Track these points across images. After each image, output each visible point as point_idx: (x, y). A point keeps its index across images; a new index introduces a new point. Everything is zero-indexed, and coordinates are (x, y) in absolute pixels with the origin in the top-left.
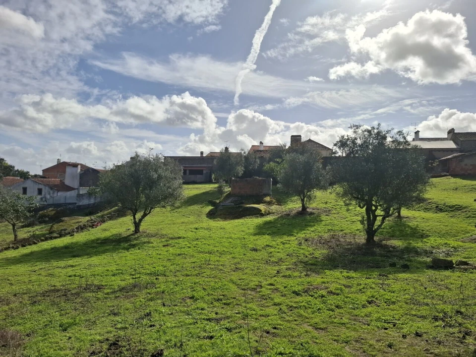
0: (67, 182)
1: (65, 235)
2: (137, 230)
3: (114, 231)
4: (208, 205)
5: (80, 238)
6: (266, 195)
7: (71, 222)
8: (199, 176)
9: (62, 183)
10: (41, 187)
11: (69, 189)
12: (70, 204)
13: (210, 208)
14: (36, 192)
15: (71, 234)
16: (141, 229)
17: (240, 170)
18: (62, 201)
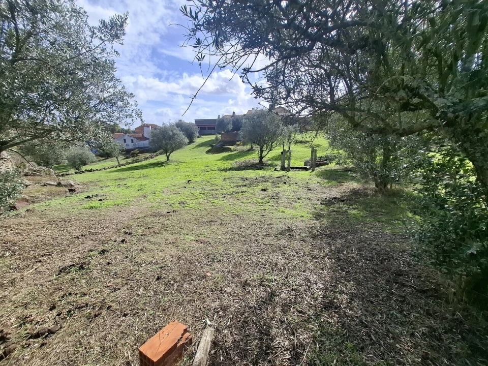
0: (146, 135)
1: (138, 162)
2: (168, 159)
3: (159, 160)
4: (209, 147)
5: (144, 163)
6: (238, 141)
7: (142, 156)
8: (213, 130)
9: (143, 136)
10: (132, 138)
11: (146, 139)
12: (146, 147)
13: (210, 148)
14: (131, 141)
15: (141, 161)
16: (170, 158)
17: (230, 127)
18: (142, 146)
